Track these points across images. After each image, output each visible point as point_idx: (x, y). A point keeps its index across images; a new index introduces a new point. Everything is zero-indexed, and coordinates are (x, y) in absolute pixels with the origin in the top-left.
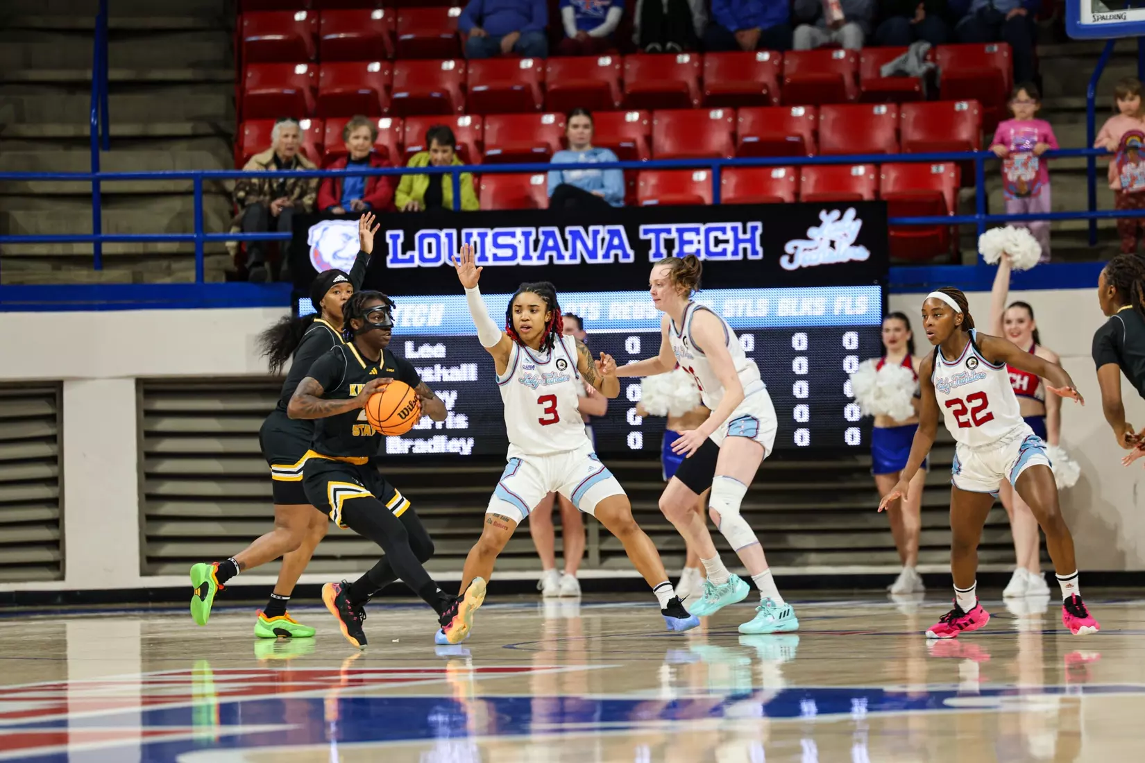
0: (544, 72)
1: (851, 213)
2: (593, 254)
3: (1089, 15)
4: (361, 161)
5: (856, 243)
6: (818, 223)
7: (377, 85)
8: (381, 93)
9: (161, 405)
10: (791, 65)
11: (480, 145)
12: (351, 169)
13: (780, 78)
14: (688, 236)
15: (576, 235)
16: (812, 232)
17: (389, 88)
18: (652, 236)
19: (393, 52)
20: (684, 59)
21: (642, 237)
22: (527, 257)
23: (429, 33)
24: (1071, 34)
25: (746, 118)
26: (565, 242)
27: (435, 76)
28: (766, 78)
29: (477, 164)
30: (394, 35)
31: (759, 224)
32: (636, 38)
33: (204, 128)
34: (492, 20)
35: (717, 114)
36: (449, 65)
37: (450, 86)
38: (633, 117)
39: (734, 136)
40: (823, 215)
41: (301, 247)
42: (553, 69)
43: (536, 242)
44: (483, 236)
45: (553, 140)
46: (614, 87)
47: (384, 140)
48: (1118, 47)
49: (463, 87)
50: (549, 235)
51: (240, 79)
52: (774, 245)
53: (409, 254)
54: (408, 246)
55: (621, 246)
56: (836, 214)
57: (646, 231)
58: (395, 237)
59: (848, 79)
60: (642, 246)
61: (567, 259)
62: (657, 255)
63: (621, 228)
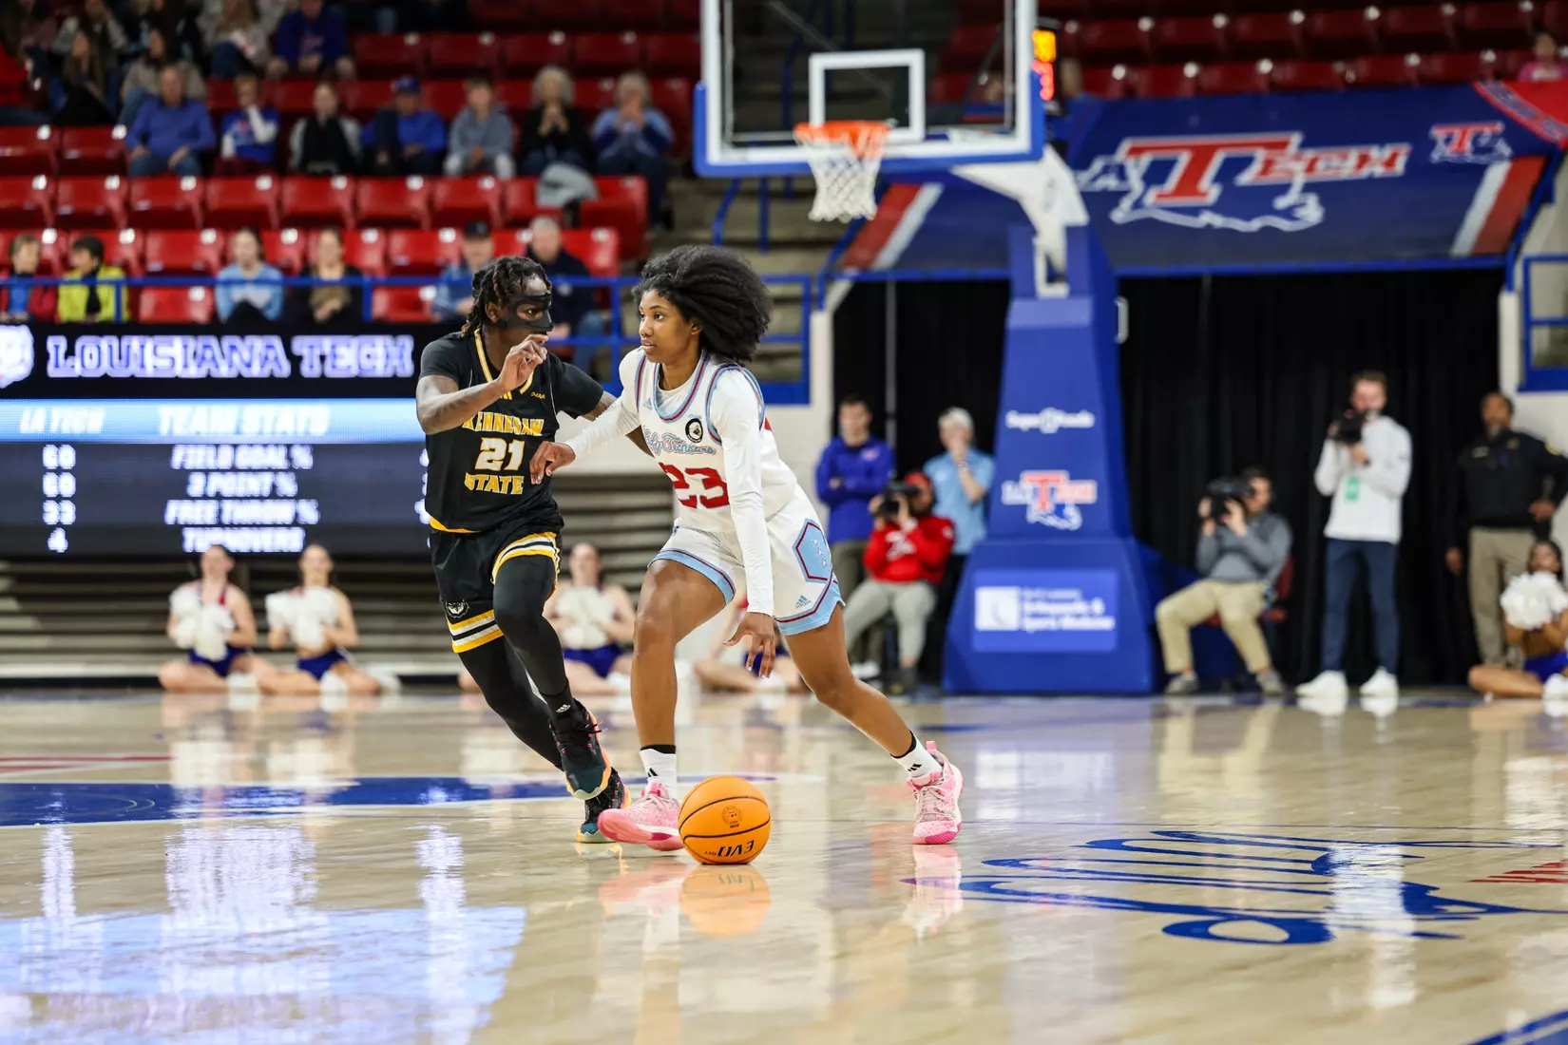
0: (205, 193)
2: (249, 365)
3: (717, 152)
4: (25, 275)
7: (44, 202)
8: (46, 208)
10: (442, 192)
11: (142, 259)
12: (15, 281)
13: (430, 202)
14: (339, 352)
15: (233, 348)
17: (54, 203)
18: (305, 349)
19: (58, 170)
20: (340, 183)
21: (297, 349)
22: (186, 366)
23: (93, 151)
24: (698, 172)
25: (398, 241)
26: (223, 354)
27: (100, 193)
28: (418, 204)
29: (138, 277)
30: (59, 153)
31: (409, 339)
32: (295, 161)
34: (156, 141)
35: (371, 236)
36: (113, 183)
37: (115, 204)
38: (290, 236)
39: (386, 257)
42: (214, 189)
43: (195, 354)
44: (142, 347)
45: (213, 257)
46: (272, 209)
47: (50, 254)
48: (744, 186)
49: (127, 205)
50: (206, 347)
53: (70, 361)
54: (70, 352)
55: (276, 359)
57: (302, 344)
58: (56, 344)
59: (494, 207)
60: (295, 361)
61: (224, 371)
62: (310, 370)
63: (276, 342)
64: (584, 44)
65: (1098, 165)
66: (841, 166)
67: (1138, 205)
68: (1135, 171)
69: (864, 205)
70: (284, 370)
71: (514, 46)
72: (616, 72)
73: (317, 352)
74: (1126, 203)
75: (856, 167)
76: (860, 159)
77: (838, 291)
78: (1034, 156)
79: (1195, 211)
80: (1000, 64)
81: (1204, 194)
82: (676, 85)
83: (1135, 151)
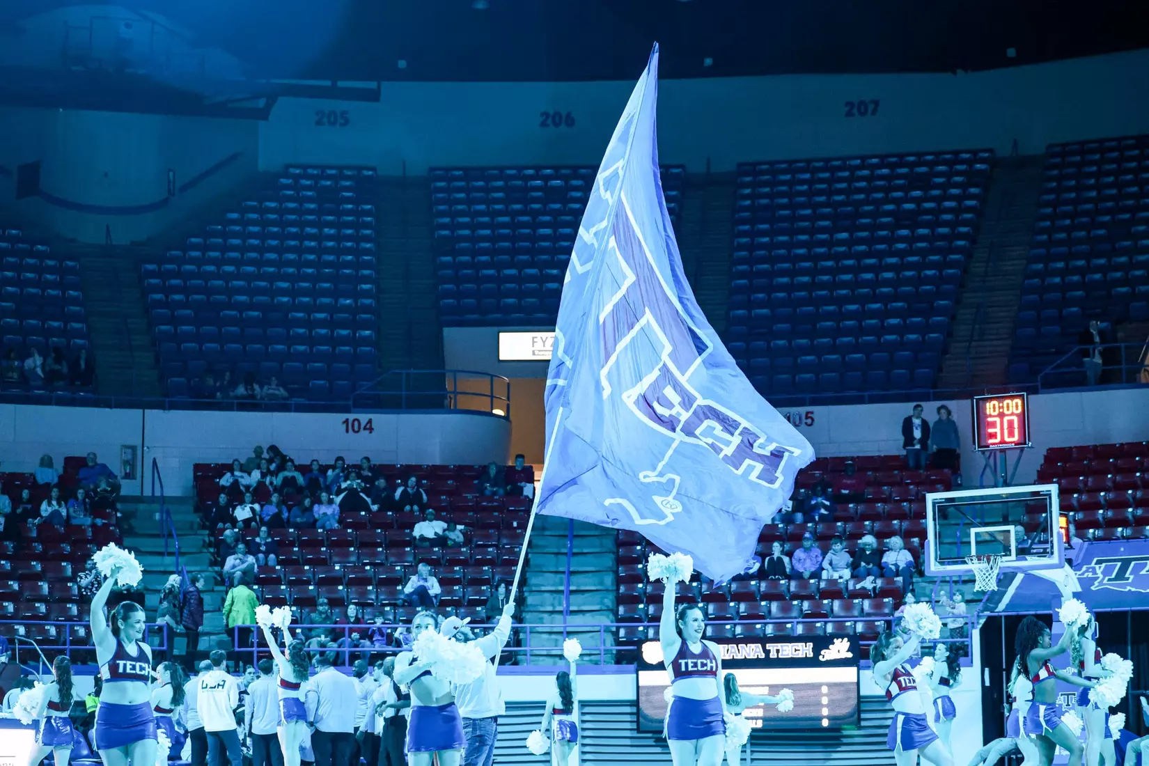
1: (846, 639)
3: (933, 567)
5: (848, 651)
6: (833, 643)
9: (587, 710)
13: (818, 590)
14: (784, 648)
16: (831, 646)
18: (771, 648)
21: (767, 648)
24: (927, 573)
25: (806, 604)
28: (813, 590)
31: (811, 644)
32: (765, 574)
33: (604, 608)
35: (795, 603)
38: (763, 603)
39: (802, 610)
40: (835, 640)
41: (640, 652)
51: (618, 589)
52: (817, 651)
56: (840, 640)
57: (769, 646)
59: (844, 590)
60: (767, 652)
61: (739, 656)
62: (773, 655)
63: (760, 645)
64: (877, 525)
65: (1084, 568)
66: (984, 571)
67: (1101, 583)
68: (1099, 570)
69: (993, 586)
70: (763, 656)
71: (849, 527)
72: (890, 535)
73: (775, 648)
74: (1096, 583)
75: (990, 572)
76: (992, 568)
77: (982, 621)
78: (1060, 566)
79: (1124, 586)
80: (1046, 528)
81: (1128, 579)
82: (916, 540)
83: (1099, 562)
